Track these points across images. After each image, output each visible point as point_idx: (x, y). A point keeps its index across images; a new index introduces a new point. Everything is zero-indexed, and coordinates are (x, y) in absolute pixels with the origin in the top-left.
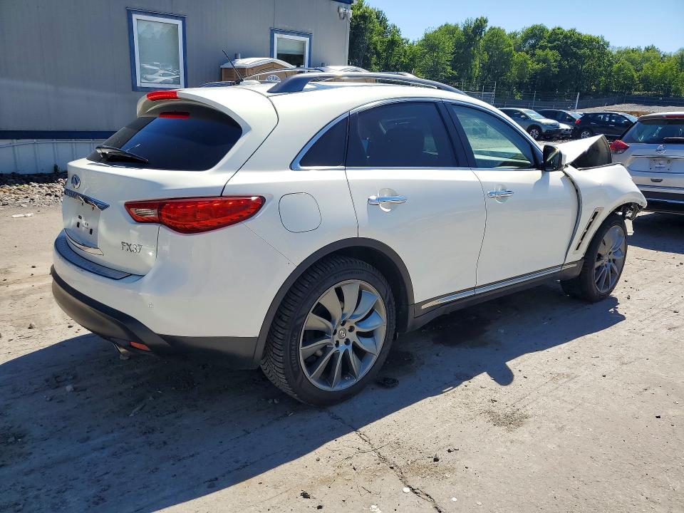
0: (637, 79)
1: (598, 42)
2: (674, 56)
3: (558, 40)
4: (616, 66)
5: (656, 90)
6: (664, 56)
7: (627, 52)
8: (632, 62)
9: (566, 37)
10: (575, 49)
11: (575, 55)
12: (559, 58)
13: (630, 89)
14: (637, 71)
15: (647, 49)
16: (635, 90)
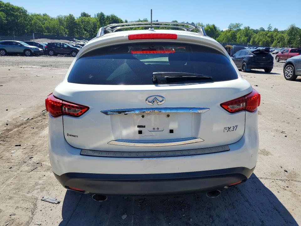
0: (44, 28)
1: (22, 10)
2: (56, 19)
3: (2, 7)
4: (33, 22)
5: (53, 33)
6: (52, 19)
7: (36, 15)
8: (40, 20)
9: (6, 6)
10: (12, 12)
11: (13, 15)
12: (5, 16)
13: (42, 32)
14: (43, 24)
15: (44, 15)
16: (44, 33)
